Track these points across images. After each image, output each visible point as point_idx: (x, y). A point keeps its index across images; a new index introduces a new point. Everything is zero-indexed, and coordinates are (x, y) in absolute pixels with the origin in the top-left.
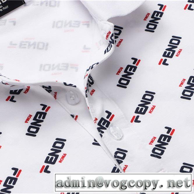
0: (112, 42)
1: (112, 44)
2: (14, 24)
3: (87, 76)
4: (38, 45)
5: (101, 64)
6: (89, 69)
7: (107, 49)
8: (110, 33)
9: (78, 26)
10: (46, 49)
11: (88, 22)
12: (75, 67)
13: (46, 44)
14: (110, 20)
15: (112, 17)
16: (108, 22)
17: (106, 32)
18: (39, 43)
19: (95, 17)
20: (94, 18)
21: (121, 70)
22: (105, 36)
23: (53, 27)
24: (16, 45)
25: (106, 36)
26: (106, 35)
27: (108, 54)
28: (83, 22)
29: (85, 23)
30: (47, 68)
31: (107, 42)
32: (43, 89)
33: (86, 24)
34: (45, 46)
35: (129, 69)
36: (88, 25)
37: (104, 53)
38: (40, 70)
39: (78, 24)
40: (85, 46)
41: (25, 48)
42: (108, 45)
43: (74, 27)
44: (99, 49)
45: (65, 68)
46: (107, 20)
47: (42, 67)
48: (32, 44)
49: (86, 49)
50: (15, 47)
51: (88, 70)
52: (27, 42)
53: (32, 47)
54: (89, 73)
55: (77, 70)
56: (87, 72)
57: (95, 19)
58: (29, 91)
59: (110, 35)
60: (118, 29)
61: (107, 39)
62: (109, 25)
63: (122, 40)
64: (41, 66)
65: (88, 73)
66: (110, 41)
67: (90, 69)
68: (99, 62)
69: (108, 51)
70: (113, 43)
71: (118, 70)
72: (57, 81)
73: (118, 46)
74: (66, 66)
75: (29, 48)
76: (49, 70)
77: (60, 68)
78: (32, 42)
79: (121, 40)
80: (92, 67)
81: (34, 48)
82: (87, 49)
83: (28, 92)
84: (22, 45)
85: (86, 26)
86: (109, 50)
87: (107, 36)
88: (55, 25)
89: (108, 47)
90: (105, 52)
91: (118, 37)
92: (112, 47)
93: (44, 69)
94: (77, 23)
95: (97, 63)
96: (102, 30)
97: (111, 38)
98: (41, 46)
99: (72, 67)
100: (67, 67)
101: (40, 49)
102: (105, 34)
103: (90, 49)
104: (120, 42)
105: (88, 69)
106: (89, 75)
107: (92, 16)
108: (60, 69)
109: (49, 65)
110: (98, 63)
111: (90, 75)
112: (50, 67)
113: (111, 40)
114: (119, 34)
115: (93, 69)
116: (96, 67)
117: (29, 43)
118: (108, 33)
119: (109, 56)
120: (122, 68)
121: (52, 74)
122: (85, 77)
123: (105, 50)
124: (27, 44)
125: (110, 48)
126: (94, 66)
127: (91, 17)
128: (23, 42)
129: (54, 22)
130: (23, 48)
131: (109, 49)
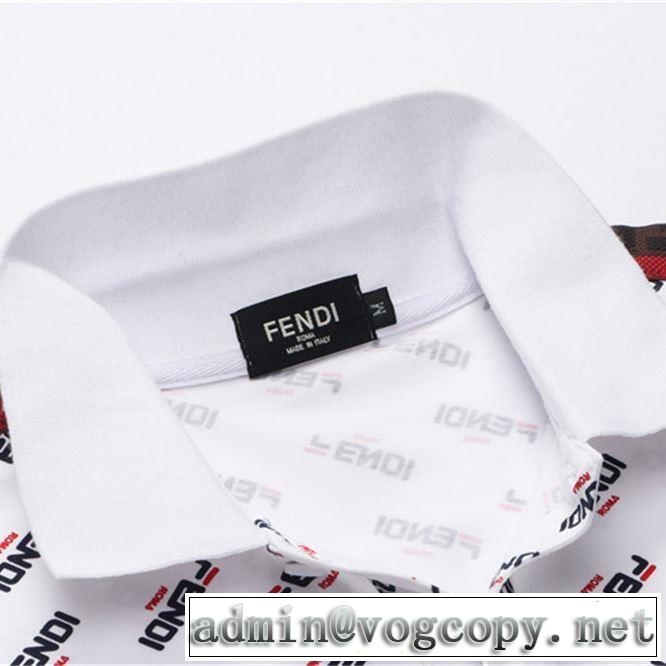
0: (588, 504)
1: (586, 509)
2: (336, 390)
3: (498, 581)
4: (387, 460)
5: (544, 558)
6: (510, 564)
7: (572, 518)
8: (587, 477)
9: (506, 433)
10: (405, 478)
11: (535, 427)
12: (473, 546)
13: (406, 464)
14: (595, 442)
15: (604, 434)
16: (587, 445)
17: (577, 471)
18: (389, 456)
19: (557, 424)
20: (553, 422)
21: (597, 583)
22: (573, 482)
23: (437, 420)
24: (327, 447)
25: (574, 484)
26: (577, 480)
27: (571, 534)
28: (520, 425)
29: (524, 429)
30: (396, 529)
31: (574, 500)
32: (373, 587)
33: (527, 432)
34: (405, 469)
35: (618, 585)
36: (532, 437)
37: (559, 528)
38: (377, 531)
39: (505, 426)
40: (511, 492)
41: (350, 460)
42: (576, 508)
43: (494, 432)
44: (547, 512)
45: (445, 542)
46: (587, 438)
47: (383, 525)
48: (370, 456)
49: (513, 501)
50: (323, 454)
51: (505, 566)
52: (357, 446)
53: (370, 462)
54: (508, 576)
55: (475, 556)
56: (503, 571)
57: (555, 426)
58: (333, 584)
59: (588, 484)
60: (613, 466)
61: (575, 492)
62: (591, 456)
63: (616, 499)
64: (382, 520)
65: (506, 574)
66: (582, 500)
67: (512, 566)
68: (540, 552)
69: (571, 526)
70: (591, 508)
71: (588, 582)
72: (414, 578)
73: (601, 512)
74: (450, 537)
75: (358, 464)
76: (399, 537)
77: (432, 538)
78: (372, 448)
79: (613, 497)
80: (519, 562)
81: (374, 467)
82: (517, 501)
83: (330, 584)
84: (343, 452)
85: (526, 438)
86: (574, 522)
87: (578, 485)
88: (443, 415)
89: (575, 513)
90: (563, 526)
91: (606, 488)
92: (587, 517)
93: (387, 533)
94: (504, 424)
95: (535, 551)
96: (568, 462)
97: (587, 492)
98: (393, 465)
99: (463, 544)
100: (451, 540)
101: (390, 473)
102: (575, 476)
103: (523, 502)
104: (610, 504)
105: (507, 562)
106: (505, 581)
107: (547, 417)
108: (431, 543)
109: (404, 524)
110: (536, 554)
111: (508, 580)
112: (403, 530)
113: (586, 499)
114: (612, 480)
115: (521, 566)
116: (532, 563)
117: (364, 450)
118: (581, 478)
119: (573, 540)
120: (599, 578)
121: (407, 552)
122: (492, 585)
123: (563, 520)
124: (358, 452)
125: (580, 521)
126: (524, 559)
127: (545, 417)
128: (349, 444)
129: (443, 408)
130: (344, 459)
131: (576, 520)
